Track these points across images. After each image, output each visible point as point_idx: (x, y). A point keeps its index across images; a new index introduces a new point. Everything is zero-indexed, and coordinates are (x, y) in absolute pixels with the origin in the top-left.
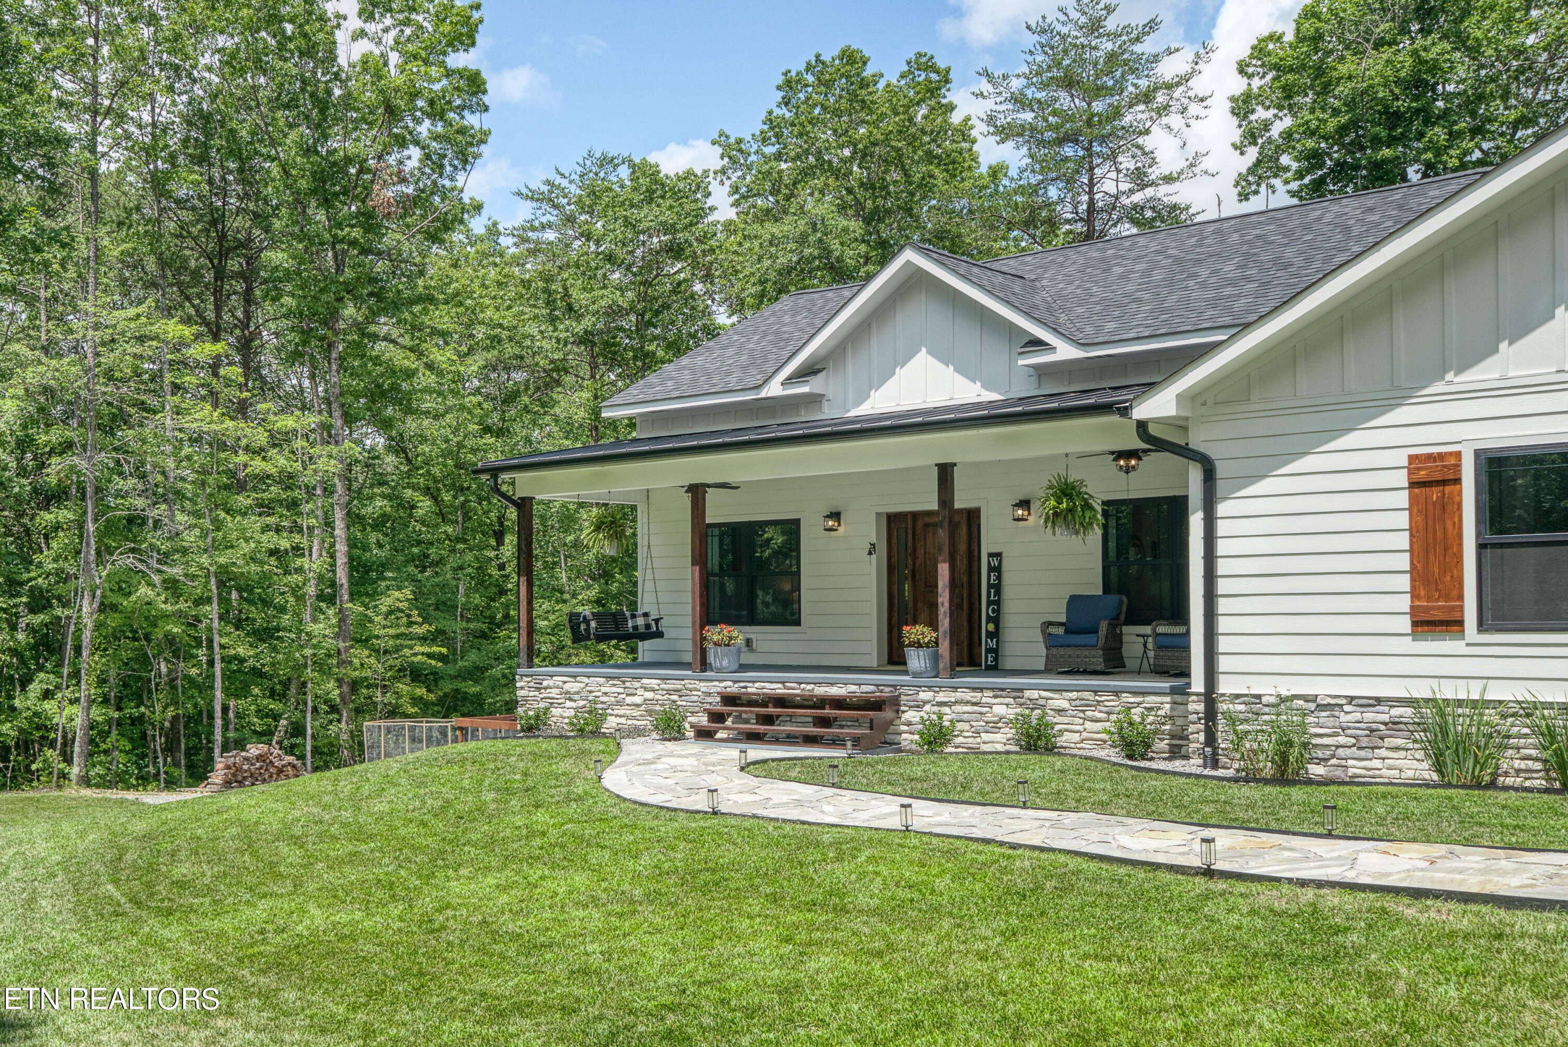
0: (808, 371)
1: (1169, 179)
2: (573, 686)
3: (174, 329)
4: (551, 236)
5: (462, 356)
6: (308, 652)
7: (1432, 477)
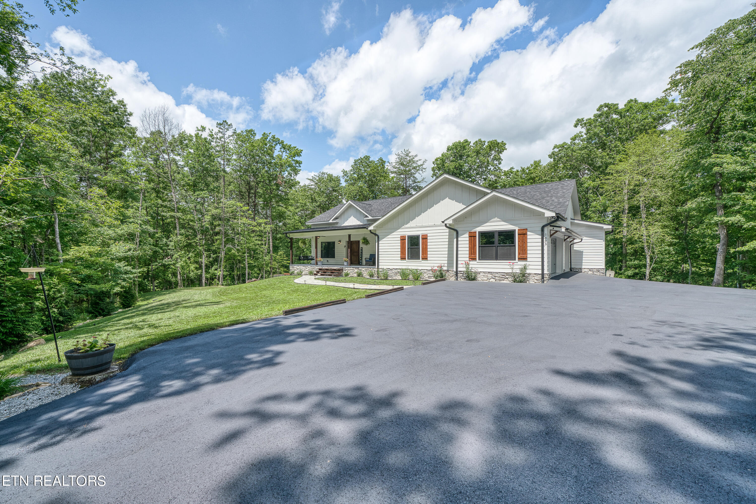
0: (336, 218)
1: (419, 182)
2: (298, 267)
3: (239, 204)
4: (313, 187)
5: (295, 209)
6: (264, 262)
7: (403, 239)
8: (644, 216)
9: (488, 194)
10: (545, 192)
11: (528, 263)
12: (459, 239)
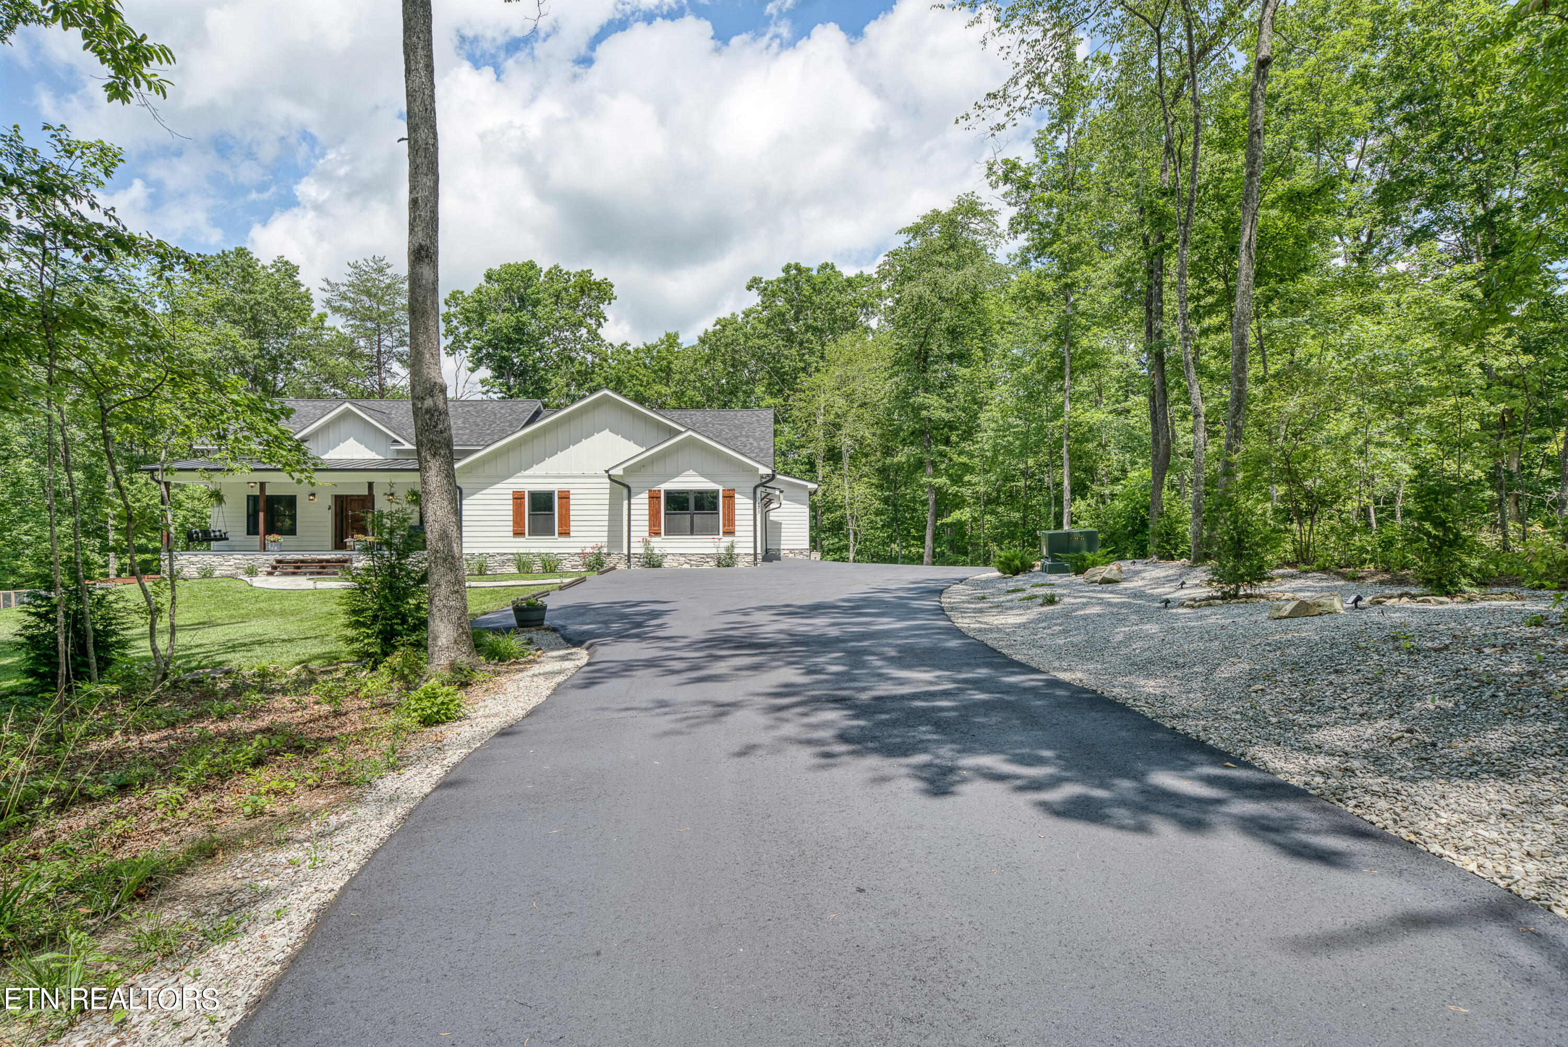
7: (518, 497)
8: (846, 467)
9: (680, 432)
10: (736, 427)
11: (736, 539)
12: (633, 501)
